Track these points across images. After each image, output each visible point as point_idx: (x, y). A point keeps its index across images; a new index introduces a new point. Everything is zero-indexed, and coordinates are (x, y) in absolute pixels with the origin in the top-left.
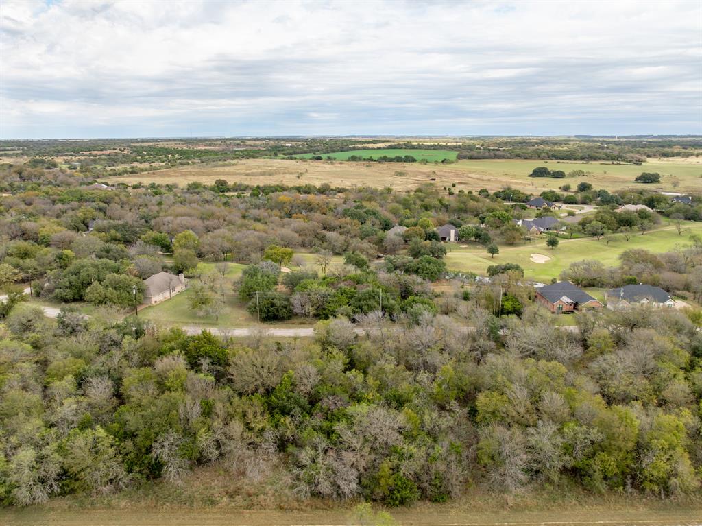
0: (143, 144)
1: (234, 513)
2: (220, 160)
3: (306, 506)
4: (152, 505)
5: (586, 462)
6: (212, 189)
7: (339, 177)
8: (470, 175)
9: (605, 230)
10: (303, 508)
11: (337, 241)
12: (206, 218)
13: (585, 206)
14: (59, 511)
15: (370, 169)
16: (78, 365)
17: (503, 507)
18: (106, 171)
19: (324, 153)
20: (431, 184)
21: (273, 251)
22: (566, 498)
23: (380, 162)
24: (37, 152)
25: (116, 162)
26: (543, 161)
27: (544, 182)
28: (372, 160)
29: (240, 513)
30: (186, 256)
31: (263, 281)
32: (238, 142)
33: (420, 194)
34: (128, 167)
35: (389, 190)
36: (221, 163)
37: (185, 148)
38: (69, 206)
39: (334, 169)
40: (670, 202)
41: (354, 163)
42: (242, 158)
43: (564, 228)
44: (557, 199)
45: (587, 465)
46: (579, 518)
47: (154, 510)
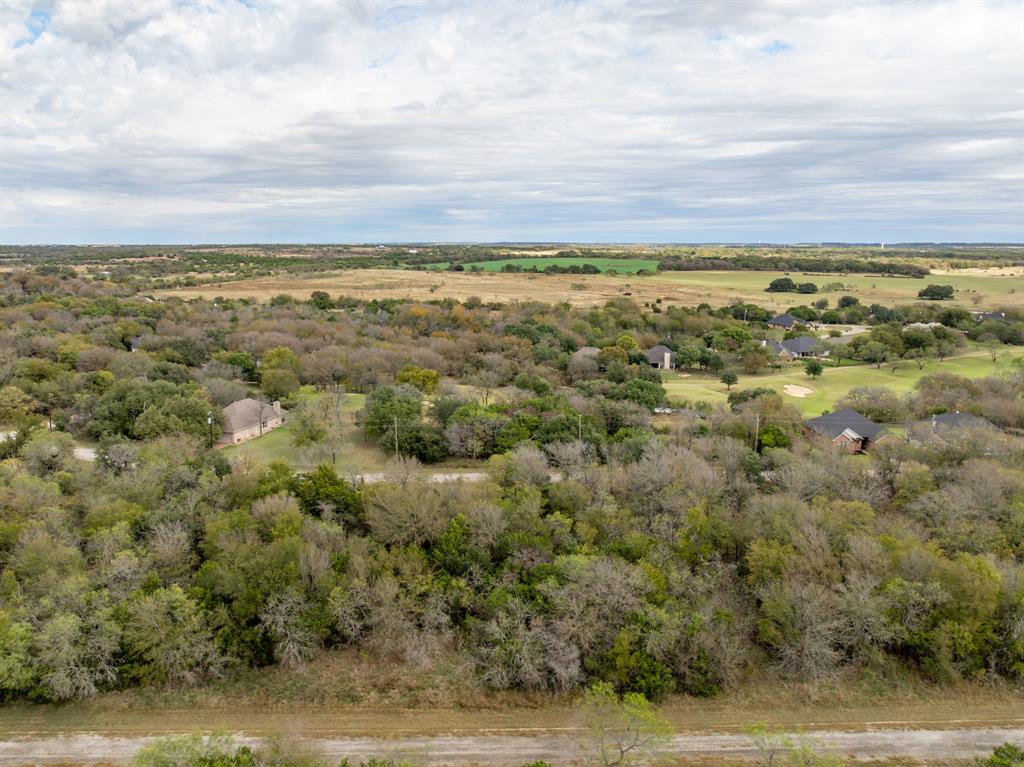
0: (201, 251)
1: (390, 713)
2: (315, 270)
3: (502, 703)
4: (261, 702)
5: (924, 635)
6: (308, 303)
7: (491, 292)
8: (680, 290)
9: (888, 354)
10: (496, 705)
11: (500, 365)
12: (304, 336)
13: (853, 326)
14: (115, 711)
15: (534, 282)
16: (132, 511)
17: (804, 702)
18: (150, 282)
19: (466, 263)
20: (626, 299)
21: (410, 373)
22: (898, 689)
23: (548, 274)
24: (46, 259)
25: (163, 272)
26: (783, 273)
27: (788, 298)
28: (536, 272)
29: (398, 713)
30: (281, 379)
31: (402, 407)
32: (340, 248)
33: (613, 309)
34: (182, 278)
35: (567, 306)
36: (316, 273)
37: (262, 256)
38: (101, 320)
39: (483, 282)
40: (975, 319)
41: (511, 275)
42: (348, 267)
43: (827, 353)
44: (812, 318)
45: (927, 640)
46: (922, 716)
47: (264, 709)
